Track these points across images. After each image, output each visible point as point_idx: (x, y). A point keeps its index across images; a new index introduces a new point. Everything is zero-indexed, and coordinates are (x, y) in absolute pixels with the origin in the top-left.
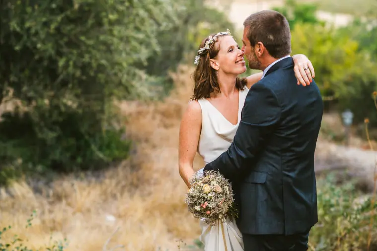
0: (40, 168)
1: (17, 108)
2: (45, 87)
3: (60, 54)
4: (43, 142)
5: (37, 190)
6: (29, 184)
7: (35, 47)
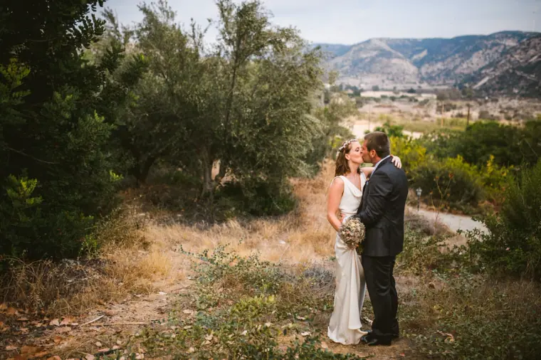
0: (244, 213)
1: (233, 179)
2: (249, 168)
3: (258, 150)
4: (247, 199)
5: (242, 225)
6: (238, 221)
7: (245, 146)
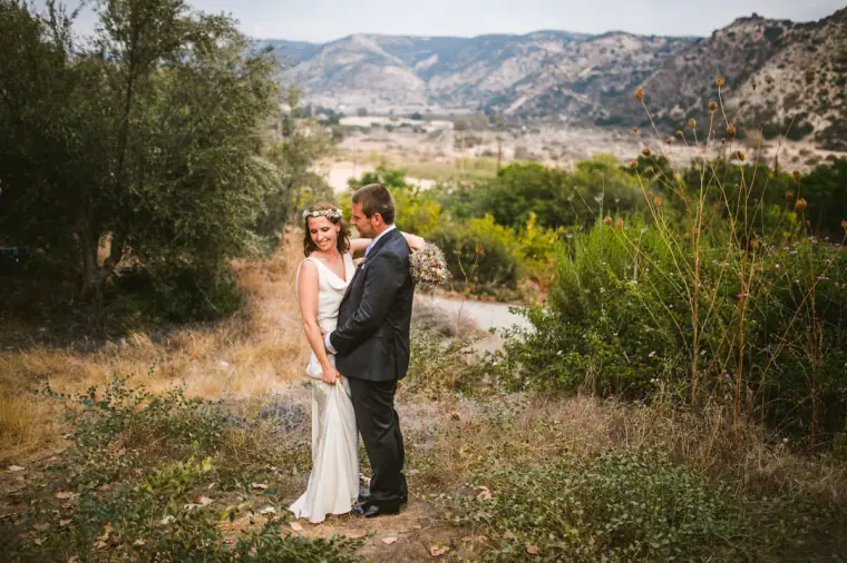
0: (157, 319)
1: (136, 264)
2: (162, 245)
3: (176, 216)
4: (161, 295)
5: (155, 340)
6: (148, 334)
7: (152, 209)
